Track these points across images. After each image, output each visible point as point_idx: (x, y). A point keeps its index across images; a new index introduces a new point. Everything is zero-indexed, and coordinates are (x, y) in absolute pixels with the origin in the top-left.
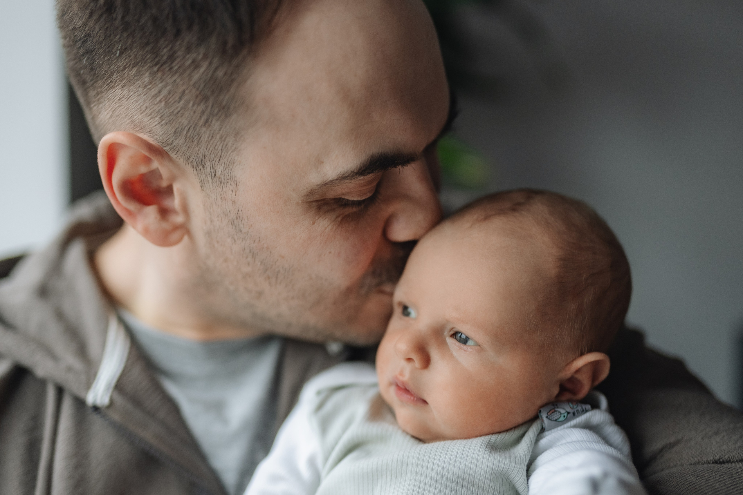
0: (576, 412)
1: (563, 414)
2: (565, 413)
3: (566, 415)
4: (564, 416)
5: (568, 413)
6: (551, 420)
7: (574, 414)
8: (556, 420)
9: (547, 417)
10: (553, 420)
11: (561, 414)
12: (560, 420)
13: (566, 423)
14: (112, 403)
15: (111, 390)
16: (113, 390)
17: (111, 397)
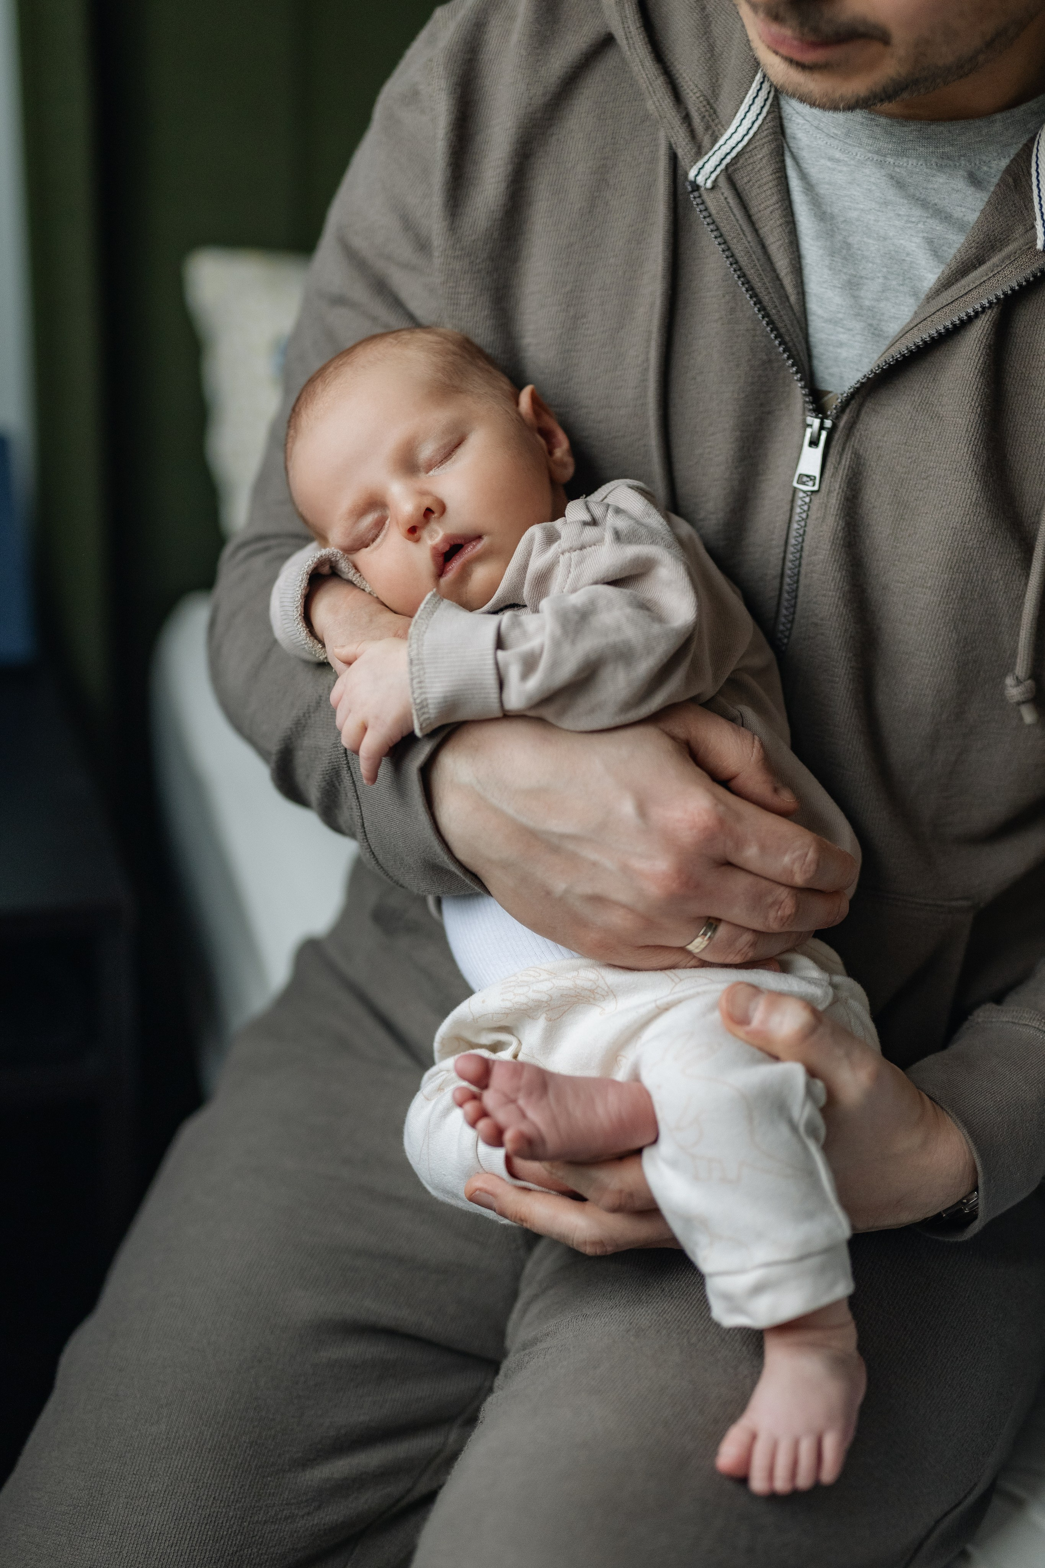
14: (714, 187)
15: (719, 169)
16: (721, 171)
17: (715, 181)
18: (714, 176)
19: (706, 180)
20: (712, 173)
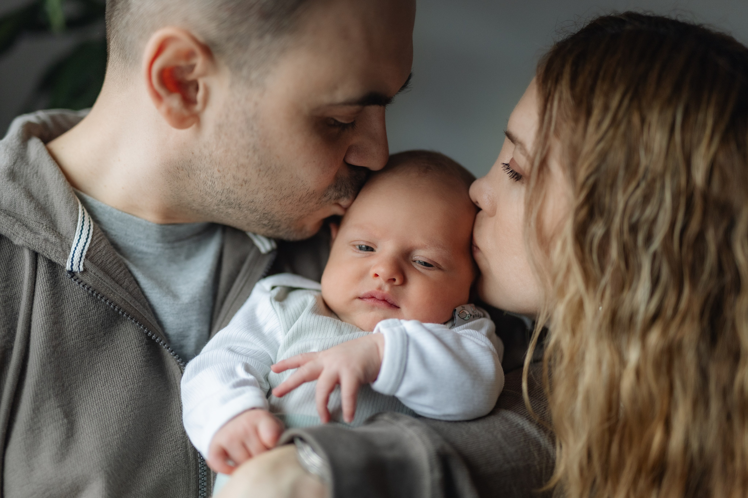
0: (475, 316)
1: (468, 315)
2: (469, 315)
3: (469, 316)
4: (468, 317)
5: (471, 315)
6: (460, 317)
7: (474, 316)
8: (463, 319)
9: (458, 315)
10: (462, 318)
11: (467, 315)
12: (465, 319)
13: (470, 321)
14: (85, 270)
15: (83, 259)
16: (84, 260)
17: (84, 265)
18: (82, 263)
19: (79, 267)
20: (79, 262)
